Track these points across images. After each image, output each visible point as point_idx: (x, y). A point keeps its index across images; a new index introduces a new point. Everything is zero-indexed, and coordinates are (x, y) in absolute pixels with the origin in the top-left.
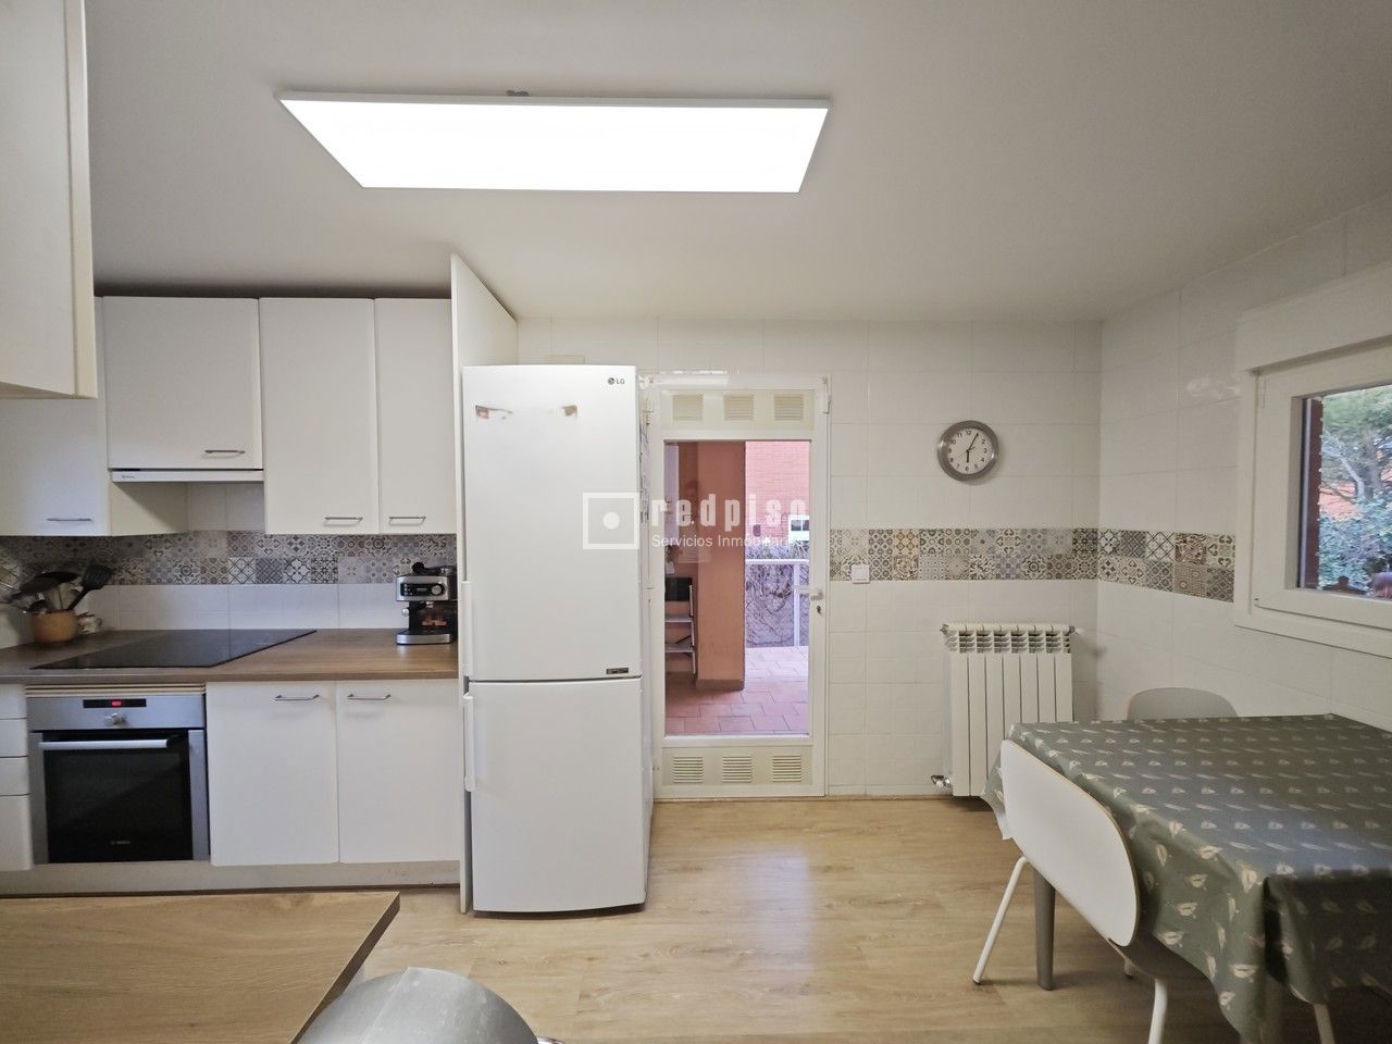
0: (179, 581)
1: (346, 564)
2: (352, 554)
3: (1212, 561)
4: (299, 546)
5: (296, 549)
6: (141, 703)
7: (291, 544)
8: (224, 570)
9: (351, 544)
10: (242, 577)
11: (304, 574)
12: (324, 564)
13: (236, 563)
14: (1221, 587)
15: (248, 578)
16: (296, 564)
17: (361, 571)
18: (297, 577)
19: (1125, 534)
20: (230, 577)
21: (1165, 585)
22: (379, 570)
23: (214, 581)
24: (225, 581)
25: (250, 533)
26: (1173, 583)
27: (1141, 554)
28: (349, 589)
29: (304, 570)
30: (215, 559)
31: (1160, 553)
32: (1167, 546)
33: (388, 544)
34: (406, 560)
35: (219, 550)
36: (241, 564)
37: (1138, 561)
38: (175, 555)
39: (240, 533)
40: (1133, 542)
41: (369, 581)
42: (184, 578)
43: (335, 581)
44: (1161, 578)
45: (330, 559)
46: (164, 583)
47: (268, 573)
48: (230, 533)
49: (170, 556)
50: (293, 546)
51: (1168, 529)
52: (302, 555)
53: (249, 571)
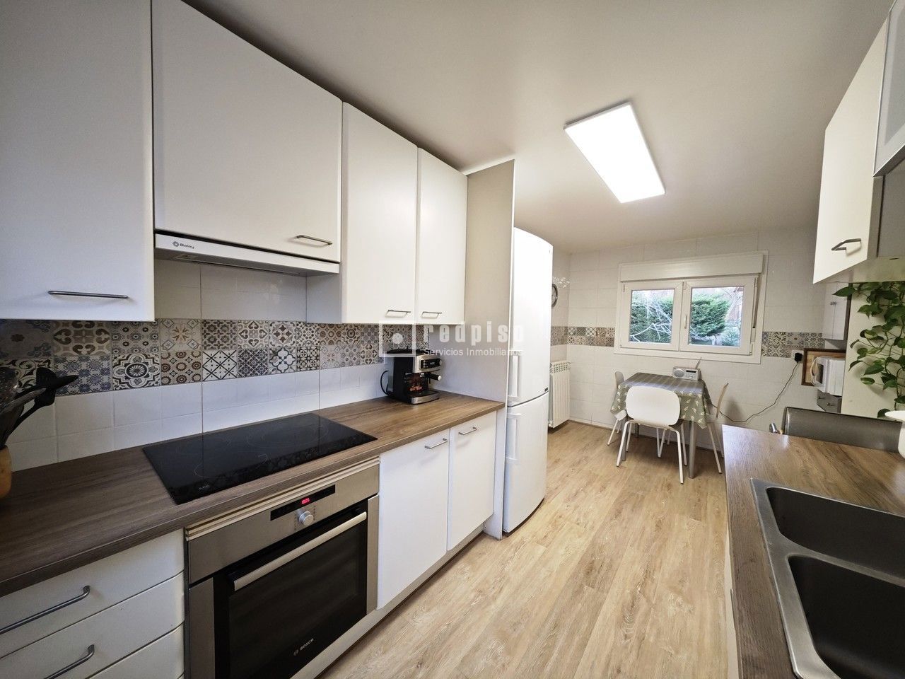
0: (123, 385)
1: (327, 350)
2: (331, 343)
3: (607, 336)
4: (286, 337)
5: (283, 339)
6: (331, 490)
7: (277, 334)
8: (197, 365)
9: (331, 334)
10: (221, 372)
11: (289, 363)
12: (309, 353)
13: (211, 357)
14: (610, 343)
15: (229, 372)
16: (282, 354)
17: (338, 358)
18: (283, 367)
19: (578, 328)
20: (205, 374)
21: (592, 344)
22: (351, 355)
23: (181, 380)
24: (197, 378)
25: (231, 323)
26: (595, 343)
27: (584, 334)
28: (328, 374)
29: (290, 359)
30: (184, 354)
31: (591, 334)
32: (593, 332)
33: (357, 333)
34: (369, 347)
35: (190, 343)
36: (220, 358)
37: (582, 337)
38: (114, 350)
39: (219, 322)
40: (581, 331)
41: (343, 365)
42: (132, 380)
43: (317, 367)
44: (591, 342)
45: (314, 348)
46: (96, 391)
47: (252, 365)
48: (205, 322)
49: (108, 352)
50: (280, 337)
51: (594, 326)
52: (289, 344)
53: (229, 364)
